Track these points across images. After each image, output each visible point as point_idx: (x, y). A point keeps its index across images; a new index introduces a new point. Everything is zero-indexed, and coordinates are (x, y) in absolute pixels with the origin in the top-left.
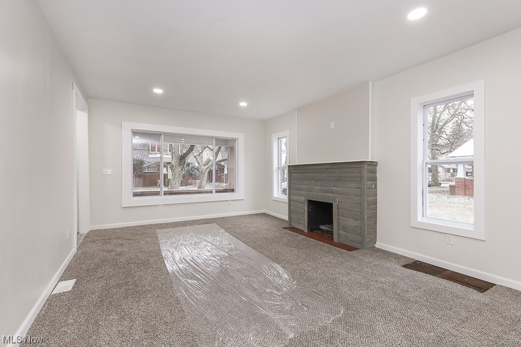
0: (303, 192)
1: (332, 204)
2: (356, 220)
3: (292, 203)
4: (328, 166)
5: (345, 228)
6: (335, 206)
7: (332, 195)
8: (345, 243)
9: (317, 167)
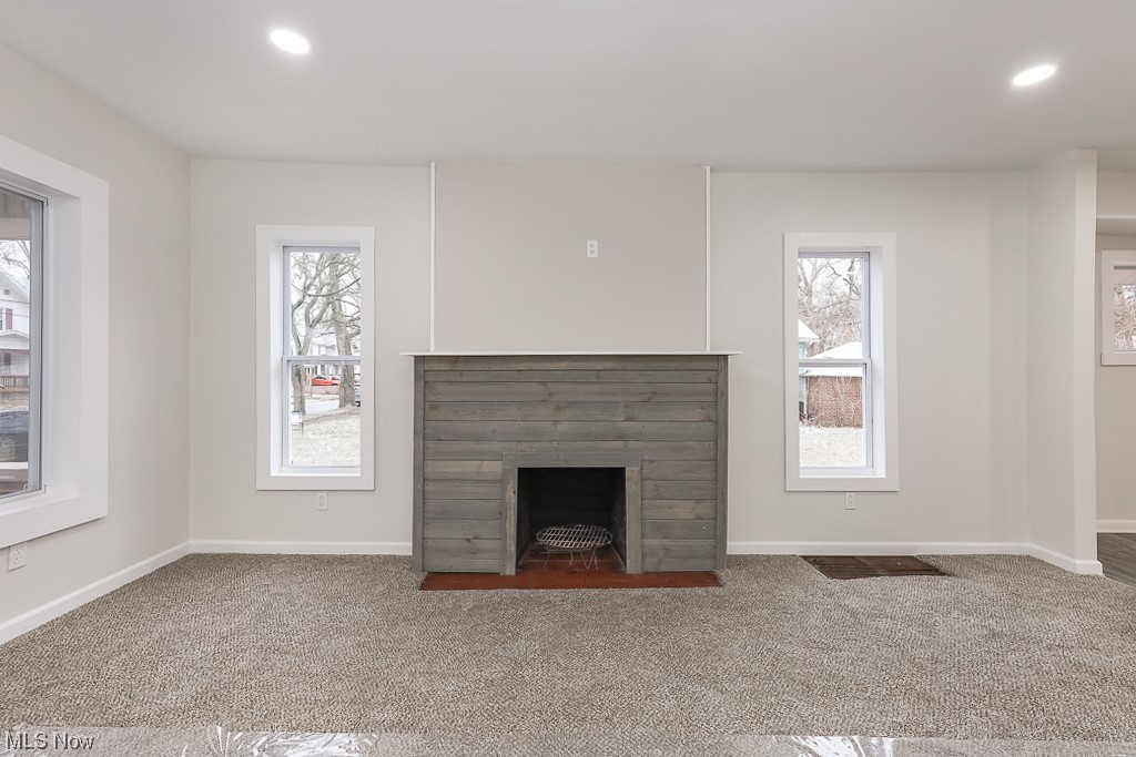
0: (495, 447)
1: (623, 469)
2: (699, 501)
3: (430, 487)
4: (609, 365)
5: (662, 529)
6: (631, 474)
7: (620, 444)
8: (663, 568)
9: (563, 365)
